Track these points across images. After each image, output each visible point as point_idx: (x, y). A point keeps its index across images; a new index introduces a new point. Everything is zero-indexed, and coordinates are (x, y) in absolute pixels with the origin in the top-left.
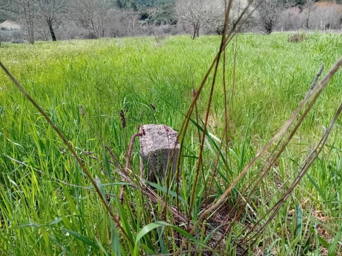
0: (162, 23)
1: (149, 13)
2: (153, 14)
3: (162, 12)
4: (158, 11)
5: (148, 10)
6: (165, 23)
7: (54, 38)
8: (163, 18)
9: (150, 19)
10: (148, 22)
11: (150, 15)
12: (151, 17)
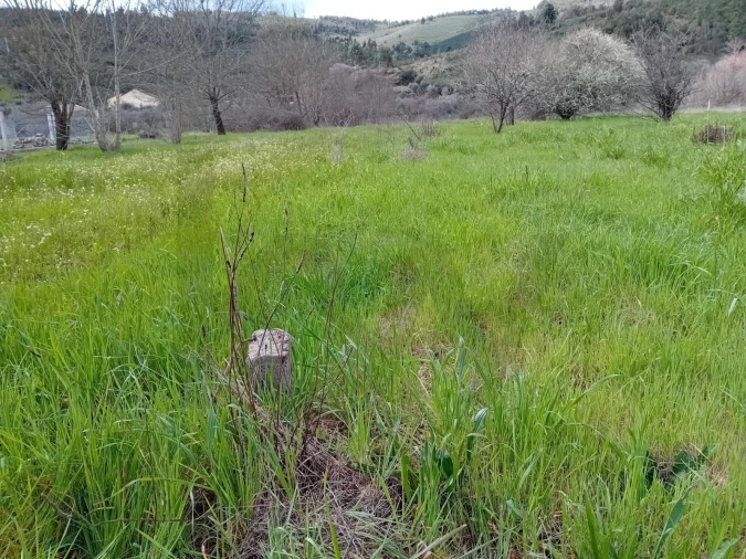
0: (445, 90)
1: (417, 70)
2: (426, 73)
3: (444, 67)
4: (436, 66)
5: (415, 64)
6: (451, 91)
7: (221, 130)
8: (447, 79)
9: (419, 82)
10: (415, 89)
11: (419, 75)
12: (422, 78)
